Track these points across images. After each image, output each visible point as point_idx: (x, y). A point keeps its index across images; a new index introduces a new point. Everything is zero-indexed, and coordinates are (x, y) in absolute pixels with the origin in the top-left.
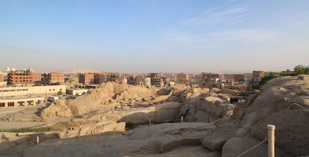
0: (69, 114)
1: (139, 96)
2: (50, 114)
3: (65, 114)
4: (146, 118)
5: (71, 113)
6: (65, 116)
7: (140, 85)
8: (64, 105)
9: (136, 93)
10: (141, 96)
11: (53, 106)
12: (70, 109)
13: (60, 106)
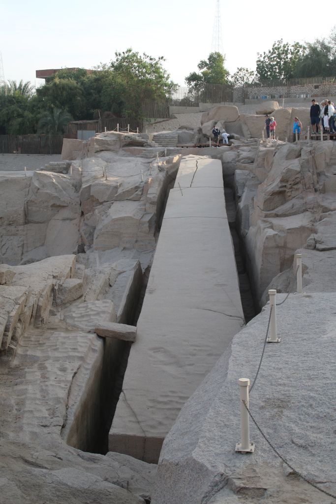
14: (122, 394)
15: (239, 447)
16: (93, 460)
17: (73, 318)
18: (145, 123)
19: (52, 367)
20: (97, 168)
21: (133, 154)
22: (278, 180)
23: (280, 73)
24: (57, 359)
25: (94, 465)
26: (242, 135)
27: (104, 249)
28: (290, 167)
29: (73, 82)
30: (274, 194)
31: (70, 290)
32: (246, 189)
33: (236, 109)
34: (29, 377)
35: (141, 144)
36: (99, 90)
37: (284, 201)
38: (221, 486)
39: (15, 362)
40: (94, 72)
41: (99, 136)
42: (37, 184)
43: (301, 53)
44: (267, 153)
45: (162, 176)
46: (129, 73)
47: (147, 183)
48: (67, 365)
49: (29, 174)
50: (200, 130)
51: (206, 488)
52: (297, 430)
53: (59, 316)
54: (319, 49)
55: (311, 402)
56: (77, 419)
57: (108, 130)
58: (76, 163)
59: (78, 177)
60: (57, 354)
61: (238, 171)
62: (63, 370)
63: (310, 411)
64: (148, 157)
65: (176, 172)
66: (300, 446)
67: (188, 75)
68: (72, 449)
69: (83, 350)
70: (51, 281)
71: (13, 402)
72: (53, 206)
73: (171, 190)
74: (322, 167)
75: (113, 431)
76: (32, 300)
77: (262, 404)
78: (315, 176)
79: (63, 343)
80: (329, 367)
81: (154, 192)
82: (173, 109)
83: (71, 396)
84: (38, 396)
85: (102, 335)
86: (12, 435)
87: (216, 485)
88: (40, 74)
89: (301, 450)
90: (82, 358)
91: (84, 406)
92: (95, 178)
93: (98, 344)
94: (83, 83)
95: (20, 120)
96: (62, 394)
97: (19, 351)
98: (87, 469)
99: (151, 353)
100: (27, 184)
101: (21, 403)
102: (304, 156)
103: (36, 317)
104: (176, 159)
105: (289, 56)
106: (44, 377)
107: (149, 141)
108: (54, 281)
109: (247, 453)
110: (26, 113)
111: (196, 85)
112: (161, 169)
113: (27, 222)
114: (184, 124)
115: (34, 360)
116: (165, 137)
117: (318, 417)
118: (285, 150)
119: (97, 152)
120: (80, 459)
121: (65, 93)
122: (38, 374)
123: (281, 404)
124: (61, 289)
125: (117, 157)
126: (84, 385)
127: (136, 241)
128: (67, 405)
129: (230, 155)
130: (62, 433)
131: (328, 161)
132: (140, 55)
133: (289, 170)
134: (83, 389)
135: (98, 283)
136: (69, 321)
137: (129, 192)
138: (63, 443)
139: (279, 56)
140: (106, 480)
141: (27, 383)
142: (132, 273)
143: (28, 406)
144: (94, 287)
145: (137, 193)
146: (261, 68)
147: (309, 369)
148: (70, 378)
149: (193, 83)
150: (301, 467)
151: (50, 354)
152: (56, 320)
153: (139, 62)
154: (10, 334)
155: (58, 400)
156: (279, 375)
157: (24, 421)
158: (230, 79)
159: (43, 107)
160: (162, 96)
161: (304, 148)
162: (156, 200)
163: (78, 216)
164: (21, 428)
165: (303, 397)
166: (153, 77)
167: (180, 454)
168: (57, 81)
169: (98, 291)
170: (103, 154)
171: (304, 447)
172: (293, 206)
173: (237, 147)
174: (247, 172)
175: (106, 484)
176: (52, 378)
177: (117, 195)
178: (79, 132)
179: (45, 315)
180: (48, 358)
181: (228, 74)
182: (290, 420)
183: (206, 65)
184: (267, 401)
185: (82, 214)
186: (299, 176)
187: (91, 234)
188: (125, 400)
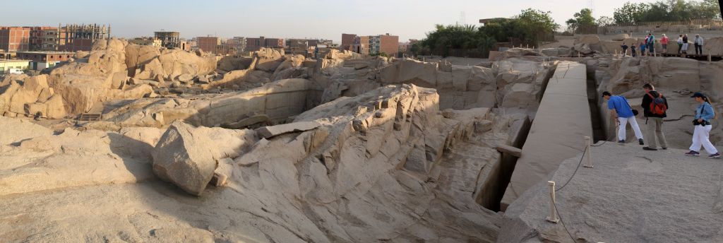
0: (59, 110)
1: (185, 71)
2: (9, 110)
3: (48, 110)
4: (253, 114)
5: (63, 108)
6: (50, 114)
7: (182, 47)
8: (46, 86)
9: (178, 65)
10: (188, 73)
11: (16, 88)
12: (60, 97)
13: (35, 89)
14: (510, 184)
15: (549, 218)
16: (490, 213)
17: (485, 140)
18: (539, 44)
19: (470, 163)
20: (507, 66)
21: (529, 59)
22: (623, 77)
23: (631, 19)
24: (473, 159)
25: (489, 216)
26: (602, 51)
27: (509, 107)
28: (631, 70)
29: (498, 24)
30: (619, 85)
31: (484, 126)
32: (602, 82)
33: (598, 38)
34: (457, 165)
35: (534, 55)
36: (512, 28)
37: (628, 89)
38: (533, 235)
39: (451, 156)
40: (510, 19)
41: (509, 50)
42: (474, 72)
43: (645, 8)
44: (617, 62)
45: (546, 71)
46: (530, 20)
47: (536, 74)
48: (478, 163)
49: (470, 67)
50: (573, 48)
51: (525, 235)
52: (590, 217)
53: (478, 137)
54: (659, 6)
55: (603, 203)
56: (482, 191)
57: (515, 47)
58: (496, 63)
59: (496, 70)
60: (474, 156)
61: (597, 71)
62: (477, 165)
63: (601, 208)
64: (539, 61)
65: (554, 70)
66: (591, 226)
67: (567, 20)
68: (478, 205)
69: (488, 156)
70: (473, 120)
71: (447, 175)
72: (482, 83)
73: (551, 79)
74: (656, 71)
75: (502, 201)
76: (462, 127)
77: (570, 199)
78: (651, 77)
79: (477, 151)
80: (621, 186)
81: (540, 79)
82: (556, 37)
83: (479, 179)
84: (461, 175)
85: (501, 151)
86: (445, 191)
87: (531, 234)
88: (481, 21)
89: (591, 228)
90: (487, 161)
91: (488, 186)
92: (506, 71)
93: (498, 155)
94: (502, 25)
95: (469, 42)
96: (475, 177)
97: (453, 151)
98: (485, 217)
99: (530, 165)
100: (469, 72)
101: (451, 177)
102: (642, 65)
103: (464, 137)
104: (556, 62)
105: (637, 10)
106: (465, 167)
107: (540, 53)
108: (476, 120)
109: (554, 222)
110: (472, 39)
111: (573, 25)
112: (546, 68)
113: (467, 90)
114: (563, 45)
115: (461, 157)
116: (550, 51)
117: (606, 213)
118: (628, 61)
119: (508, 58)
120: (481, 211)
121: (493, 30)
122: (462, 165)
123: (582, 201)
124: (479, 124)
125: (519, 61)
126: (487, 174)
127: (528, 104)
128: (477, 183)
129: (591, 61)
130: (473, 196)
131: (660, 68)
132: (536, 11)
133: (630, 72)
134: (487, 177)
135: (502, 124)
136: (482, 141)
137: (524, 79)
138: (474, 201)
139: (629, 10)
140: (495, 225)
141: (455, 168)
142: (523, 121)
143: (455, 179)
144: (499, 126)
145: (530, 79)
146: (617, 16)
147: (607, 185)
148: (479, 169)
149: (571, 24)
150: (589, 237)
151: (470, 156)
152: (475, 139)
153: (536, 14)
154: (449, 142)
155: (472, 179)
156: (586, 185)
157: (452, 185)
158: (596, 22)
159: (482, 36)
160: (550, 31)
161: (643, 60)
162: (541, 83)
163: (495, 89)
164: (450, 188)
165: (598, 200)
166: (544, 21)
167: (513, 215)
168: (489, 24)
169: (501, 128)
170: (513, 59)
171: (593, 227)
172: (634, 93)
173: (598, 58)
174: (603, 72)
175: (495, 227)
176: (470, 168)
177: (517, 79)
178: (500, 48)
179: (470, 136)
180: (468, 157)
181: (594, 19)
182: (586, 210)
183: (579, 15)
184: (573, 198)
185: (498, 88)
186: (638, 75)
187: (502, 99)
188: (511, 187)
